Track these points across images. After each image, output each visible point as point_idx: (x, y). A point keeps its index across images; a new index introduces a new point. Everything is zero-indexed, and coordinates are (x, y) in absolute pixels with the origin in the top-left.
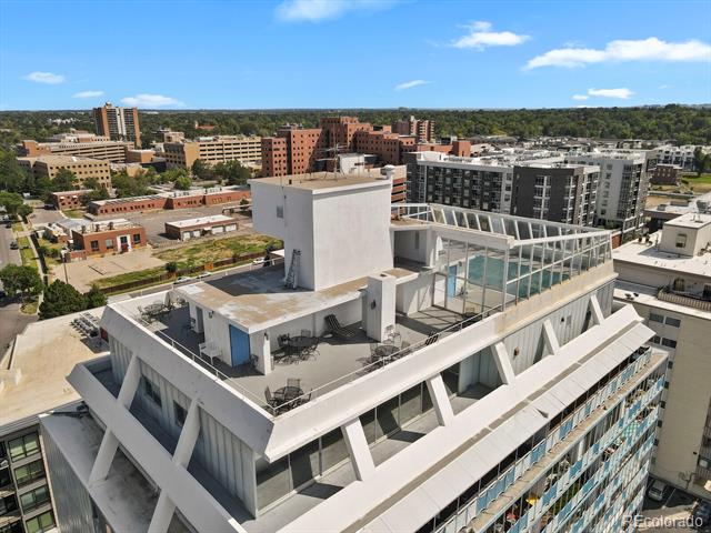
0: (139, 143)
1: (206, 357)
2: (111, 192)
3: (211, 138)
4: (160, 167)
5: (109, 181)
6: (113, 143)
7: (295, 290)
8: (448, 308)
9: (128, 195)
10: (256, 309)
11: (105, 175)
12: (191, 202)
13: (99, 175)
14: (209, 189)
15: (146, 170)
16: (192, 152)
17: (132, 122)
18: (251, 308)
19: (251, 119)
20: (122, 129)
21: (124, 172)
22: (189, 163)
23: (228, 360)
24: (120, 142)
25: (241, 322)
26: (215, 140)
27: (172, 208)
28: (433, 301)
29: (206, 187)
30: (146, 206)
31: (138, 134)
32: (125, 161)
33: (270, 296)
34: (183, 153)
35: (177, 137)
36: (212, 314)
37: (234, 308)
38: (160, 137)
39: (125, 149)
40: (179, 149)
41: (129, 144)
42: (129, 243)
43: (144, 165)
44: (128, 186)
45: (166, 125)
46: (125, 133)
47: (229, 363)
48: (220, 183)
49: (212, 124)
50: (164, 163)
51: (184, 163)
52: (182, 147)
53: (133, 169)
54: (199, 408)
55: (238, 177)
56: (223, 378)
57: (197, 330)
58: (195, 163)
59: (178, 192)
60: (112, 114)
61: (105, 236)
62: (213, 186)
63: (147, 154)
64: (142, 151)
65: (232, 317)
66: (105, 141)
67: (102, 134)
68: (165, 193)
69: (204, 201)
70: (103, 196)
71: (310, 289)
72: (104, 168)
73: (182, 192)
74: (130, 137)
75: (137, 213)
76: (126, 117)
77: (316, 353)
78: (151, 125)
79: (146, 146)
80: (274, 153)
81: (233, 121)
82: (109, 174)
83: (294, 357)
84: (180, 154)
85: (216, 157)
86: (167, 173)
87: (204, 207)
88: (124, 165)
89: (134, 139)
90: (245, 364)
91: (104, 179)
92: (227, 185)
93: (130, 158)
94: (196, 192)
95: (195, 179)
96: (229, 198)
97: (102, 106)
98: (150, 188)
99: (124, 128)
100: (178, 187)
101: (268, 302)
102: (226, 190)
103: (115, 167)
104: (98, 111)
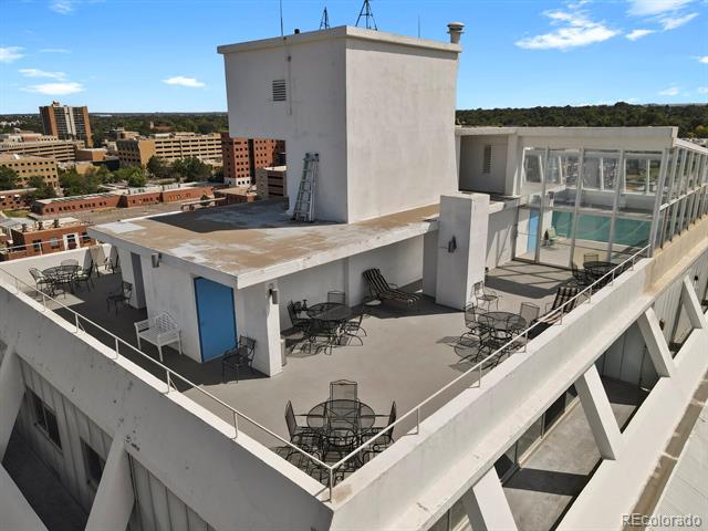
0: (90, 143)
1: (149, 348)
2: (59, 191)
3: (168, 135)
4: (113, 165)
5: (56, 180)
6: (61, 142)
7: (311, 223)
8: (541, 260)
9: (77, 193)
10: (247, 248)
11: (52, 173)
12: (147, 200)
13: (45, 174)
14: (166, 186)
15: (98, 168)
16: (147, 149)
17: (83, 121)
18: (238, 247)
19: (210, 120)
20: (72, 128)
21: (73, 170)
22: (145, 160)
23: (194, 351)
24: (70, 141)
25: (219, 268)
26: (171, 137)
27: (126, 206)
28: (514, 254)
29: (163, 184)
30: (97, 204)
31: (89, 134)
32: (75, 160)
33: (269, 231)
34: (138, 150)
35: (130, 135)
36: (158, 260)
37: (202, 248)
38: (113, 136)
39: (75, 148)
40: (133, 146)
41: (79, 144)
42: (77, 242)
43: (95, 164)
44: (76, 184)
45: (120, 125)
46: (74, 133)
47: (196, 355)
48: (178, 181)
49: (168, 125)
50: (117, 161)
51: (139, 161)
52: (136, 143)
53: (83, 167)
54: (129, 457)
55: (197, 173)
56: (182, 387)
57: (134, 303)
58: (151, 160)
59: (132, 190)
60: (60, 112)
61: (49, 235)
62: (170, 183)
63: (99, 153)
64: (93, 150)
65: (200, 260)
66: (53, 140)
67: (49, 132)
68: (118, 191)
69: (161, 198)
70: (49, 194)
71: (340, 220)
72: (50, 166)
73: (137, 189)
74: (81, 136)
75: (87, 212)
76: (75, 117)
77: (360, 332)
78: (104, 127)
79: (98, 144)
80: (236, 146)
81: (190, 122)
82: (56, 173)
83: (320, 340)
84: (135, 152)
85: (173, 154)
86: (121, 170)
87: (161, 204)
88: (72, 163)
89: (85, 139)
90: (227, 357)
91: (51, 177)
92: (185, 182)
93: (79, 156)
94: (152, 189)
95: (151, 177)
96: (188, 194)
97: (49, 105)
98: (102, 186)
99: (74, 128)
100: (132, 184)
101: (267, 239)
102: (184, 187)
103: (63, 166)
104: (44, 110)
